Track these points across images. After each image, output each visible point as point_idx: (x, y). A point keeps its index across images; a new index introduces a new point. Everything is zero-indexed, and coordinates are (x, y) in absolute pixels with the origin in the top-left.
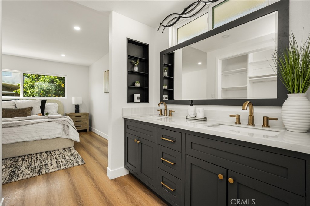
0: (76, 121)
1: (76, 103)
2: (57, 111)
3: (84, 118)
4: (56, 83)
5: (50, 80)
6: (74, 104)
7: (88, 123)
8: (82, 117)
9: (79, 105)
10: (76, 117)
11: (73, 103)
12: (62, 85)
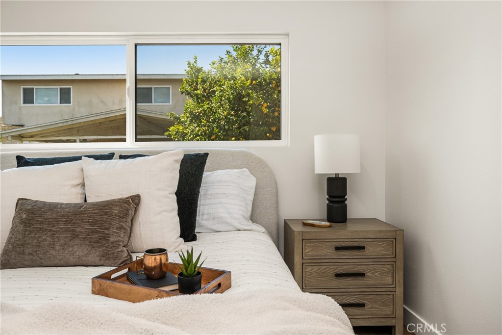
0: (338, 275)
1: (332, 171)
2: (250, 209)
3: (378, 259)
4: (249, 100)
5: (232, 94)
6: (321, 176)
7: (400, 291)
8: (370, 250)
9: (344, 180)
10: (337, 248)
11: (318, 170)
12: (263, 108)
